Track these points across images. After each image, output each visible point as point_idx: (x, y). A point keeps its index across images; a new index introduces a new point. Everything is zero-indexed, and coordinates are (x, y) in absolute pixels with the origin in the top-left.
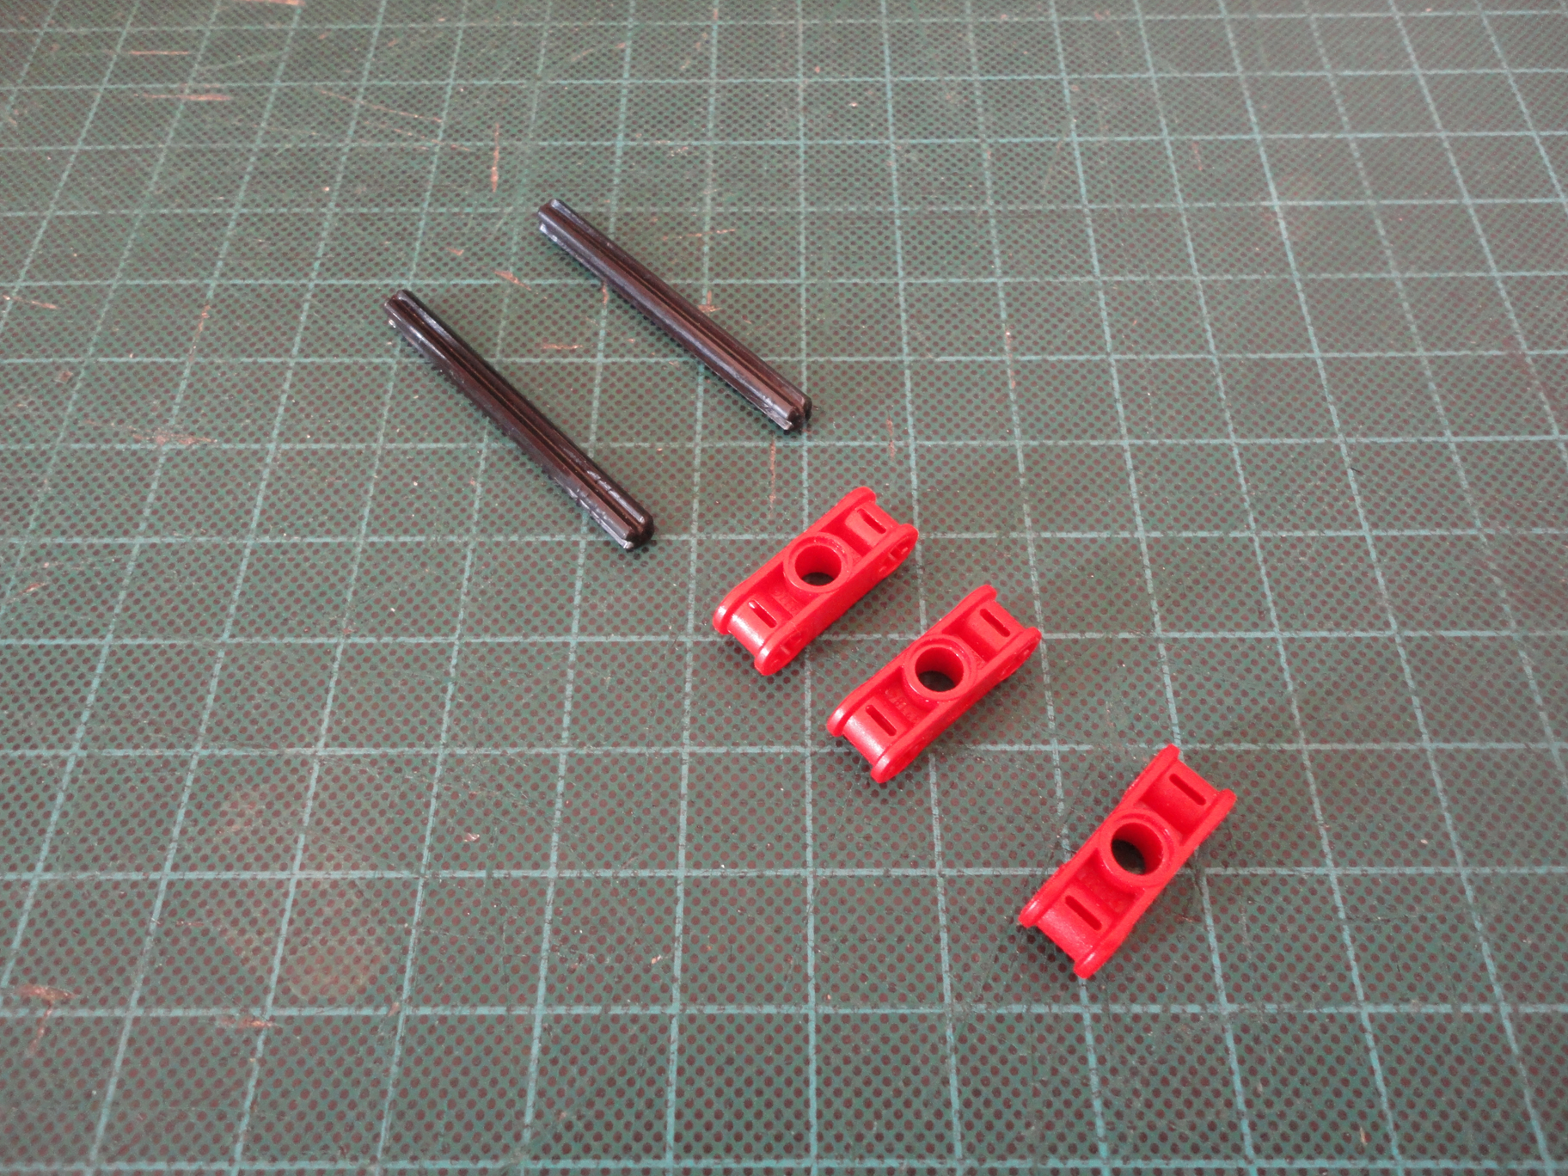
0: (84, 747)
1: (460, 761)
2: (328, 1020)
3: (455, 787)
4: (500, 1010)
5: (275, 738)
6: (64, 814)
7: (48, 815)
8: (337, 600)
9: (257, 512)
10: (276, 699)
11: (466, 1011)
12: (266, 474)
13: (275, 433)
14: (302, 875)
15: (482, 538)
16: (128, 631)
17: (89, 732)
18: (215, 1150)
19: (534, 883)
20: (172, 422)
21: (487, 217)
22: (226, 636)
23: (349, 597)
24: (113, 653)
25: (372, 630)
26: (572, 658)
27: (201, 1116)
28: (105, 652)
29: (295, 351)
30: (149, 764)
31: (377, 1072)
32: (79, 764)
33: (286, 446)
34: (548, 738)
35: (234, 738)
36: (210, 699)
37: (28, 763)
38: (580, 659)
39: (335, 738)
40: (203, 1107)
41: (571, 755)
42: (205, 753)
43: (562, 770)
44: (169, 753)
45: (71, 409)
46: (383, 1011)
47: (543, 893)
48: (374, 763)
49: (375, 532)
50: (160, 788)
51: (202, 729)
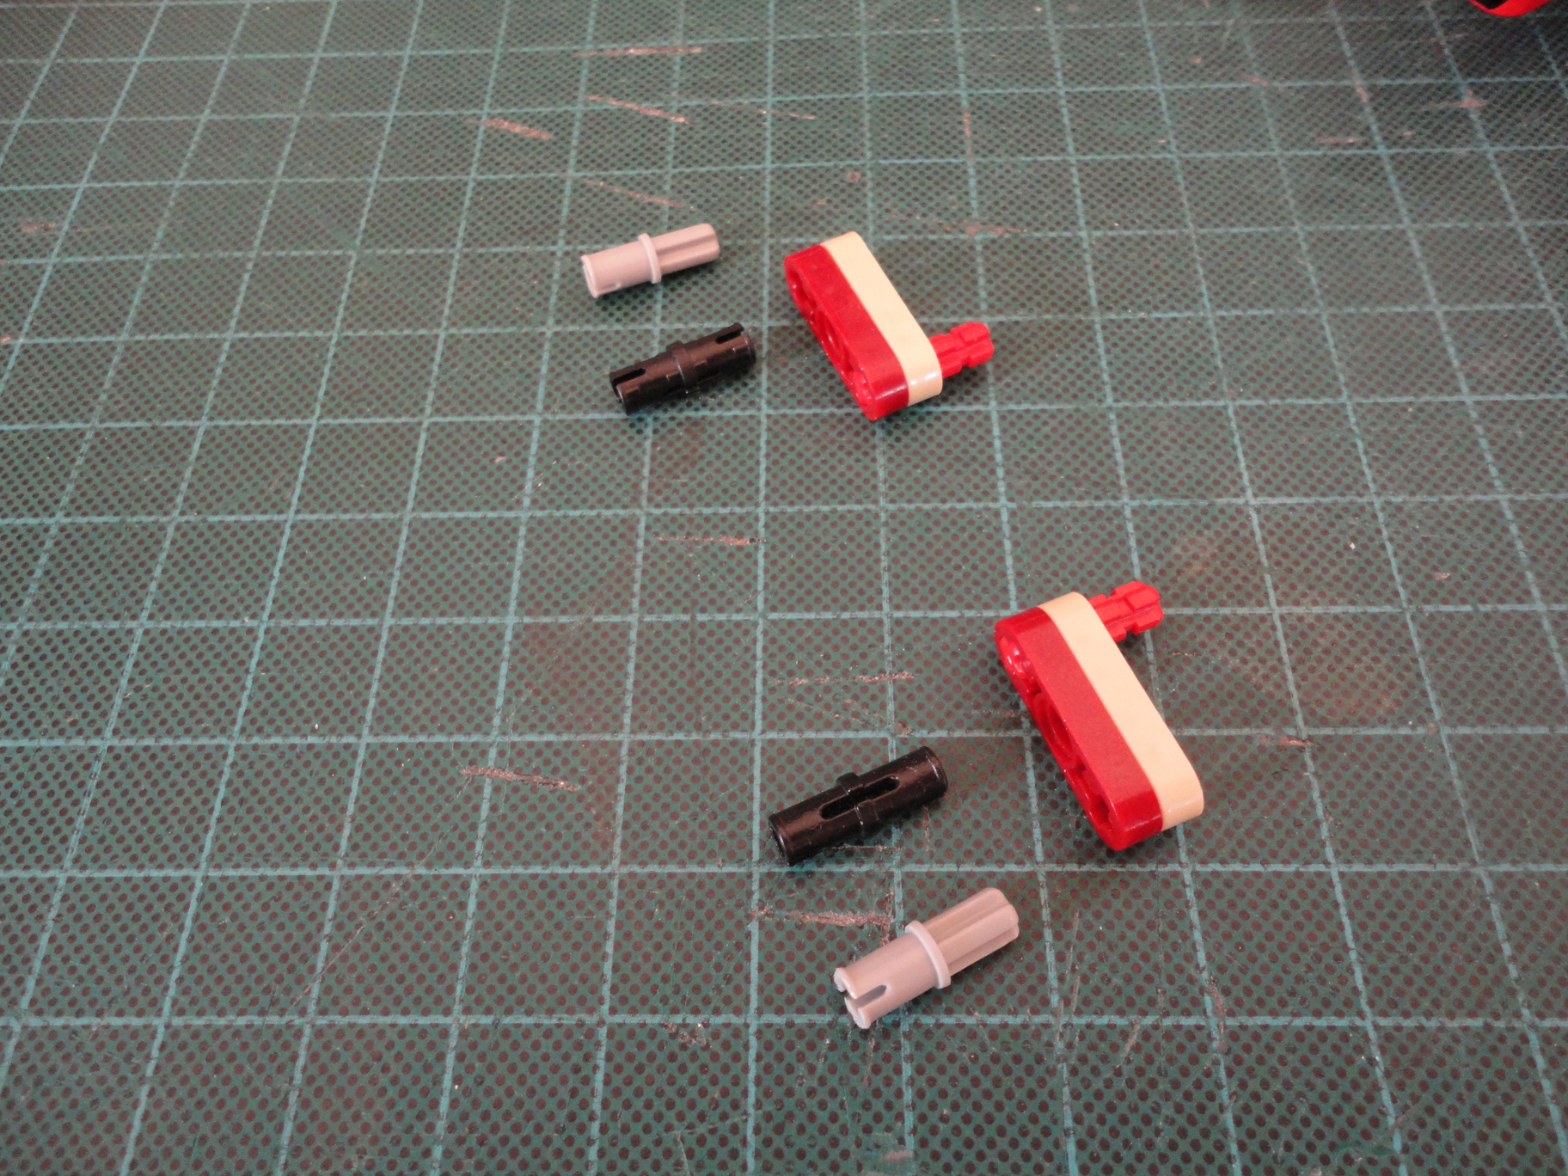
0: (1011, 500)
1: (1399, 508)
2: (1368, 739)
3: (1404, 531)
4: (1543, 730)
5: (1200, 490)
6: (1017, 559)
7: (1001, 559)
8: (1210, 368)
9: (1092, 292)
10: (1184, 456)
11: (1508, 731)
12: (1087, 257)
13: (1082, 222)
14: (1284, 610)
15: (1333, 310)
16: (1010, 398)
17: (1009, 486)
18: (1304, 853)
19: (1525, 616)
20: (975, 214)
21: (1211, 29)
22: (1109, 401)
23: (1220, 365)
24: (1003, 418)
25: (1256, 394)
26: (1474, 415)
27: (1277, 824)
28: (995, 416)
29: (1071, 149)
30: (1083, 513)
31: (1441, 785)
32: (1013, 514)
33: (1098, 234)
34: (1480, 485)
35: (1157, 490)
36: (1119, 456)
37: (962, 515)
38: (1483, 416)
39: (1261, 489)
40: (1276, 814)
41: (1512, 501)
42: (1136, 503)
43: (1509, 515)
44: (1099, 504)
45: (870, 205)
46: (1421, 731)
47: (1538, 625)
48: (1310, 510)
49: (1219, 306)
50: (1103, 535)
51: (1123, 482)
